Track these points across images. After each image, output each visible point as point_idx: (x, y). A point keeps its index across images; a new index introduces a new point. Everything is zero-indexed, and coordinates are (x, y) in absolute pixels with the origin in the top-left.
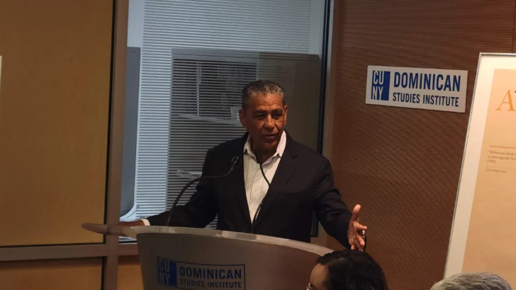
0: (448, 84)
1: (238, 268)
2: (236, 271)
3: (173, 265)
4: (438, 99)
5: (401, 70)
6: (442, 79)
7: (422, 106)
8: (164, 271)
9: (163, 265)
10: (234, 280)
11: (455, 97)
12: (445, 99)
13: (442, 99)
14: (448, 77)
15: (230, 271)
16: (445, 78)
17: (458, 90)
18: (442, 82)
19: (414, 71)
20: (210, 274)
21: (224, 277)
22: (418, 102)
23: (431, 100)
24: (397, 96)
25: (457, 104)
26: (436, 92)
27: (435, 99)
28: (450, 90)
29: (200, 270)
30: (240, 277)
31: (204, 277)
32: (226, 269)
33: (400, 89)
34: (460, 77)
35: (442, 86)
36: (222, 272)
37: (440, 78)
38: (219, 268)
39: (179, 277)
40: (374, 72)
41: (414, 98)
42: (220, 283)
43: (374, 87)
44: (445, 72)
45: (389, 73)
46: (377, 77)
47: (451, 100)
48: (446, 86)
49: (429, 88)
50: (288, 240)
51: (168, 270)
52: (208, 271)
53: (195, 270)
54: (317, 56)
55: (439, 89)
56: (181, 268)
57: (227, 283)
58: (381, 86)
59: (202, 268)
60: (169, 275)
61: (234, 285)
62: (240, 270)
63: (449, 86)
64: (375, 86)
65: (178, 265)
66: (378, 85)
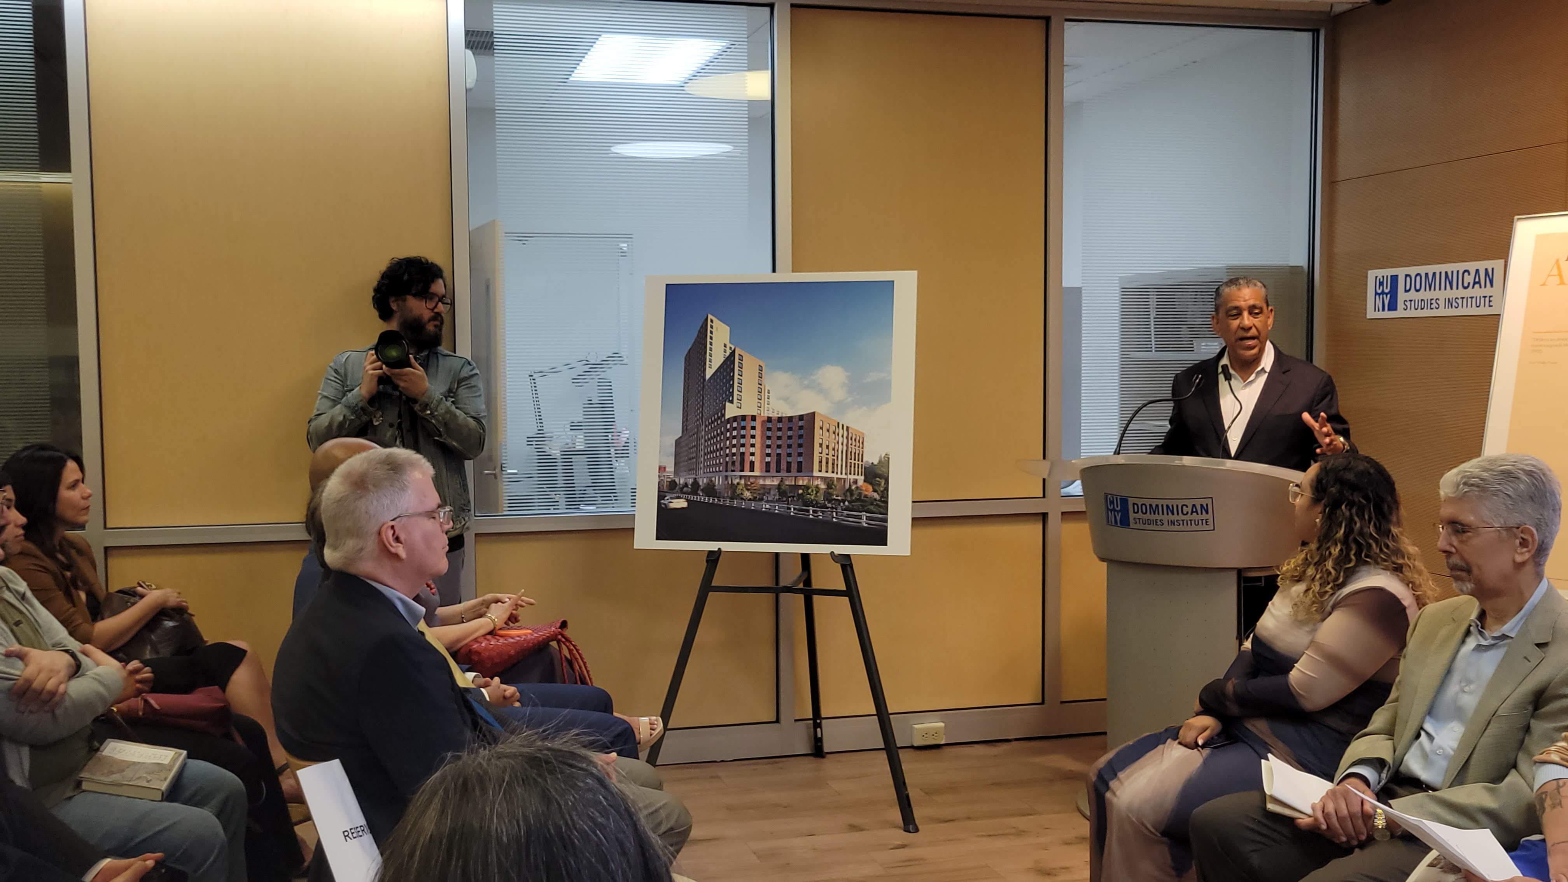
0: (1477, 280)
1: (1204, 502)
2: (1202, 506)
3: (1124, 501)
4: (1465, 300)
5: (1413, 271)
6: (1469, 274)
7: (1443, 312)
8: (1114, 510)
9: (1112, 502)
10: (1200, 517)
11: (1488, 295)
12: (1474, 300)
13: (1469, 300)
14: (1477, 271)
15: (1194, 506)
16: (1473, 273)
17: (1492, 286)
18: (1469, 279)
19: (1430, 269)
20: (1170, 510)
21: (1188, 513)
22: (1437, 308)
23: (1454, 304)
24: (1408, 304)
25: (1491, 304)
26: (1461, 292)
27: (1460, 301)
28: (1480, 287)
29: (1157, 506)
30: (1207, 513)
31: (1163, 514)
32: (1190, 503)
33: (1412, 295)
34: (1493, 269)
35: (1469, 283)
36: (1184, 507)
37: (1466, 274)
38: (1180, 503)
39: (1132, 515)
40: (1376, 277)
41: (1431, 304)
42: (1183, 520)
43: (1377, 297)
44: (1472, 266)
45: (1397, 276)
46: (1381, 284)
47: (1482, 299)
48: (1475, 283)
49: (1451, 288)
50: (1266, 466)
51: (1119, 508)
52: (1168, 506)
53: (1151, 506)
54: (1302, 267)
55: (1465, 288)
56: (1134, 504)
57: (1191, 520)
58: (1387, 294)
59: (1160, 502)
60: (1120, 514)
61: (1200, 522)
62: (1207, 505)
63: (1479, 283)
64: (1379, 294)
65: (1131, 501)
66: (1383, 293)
